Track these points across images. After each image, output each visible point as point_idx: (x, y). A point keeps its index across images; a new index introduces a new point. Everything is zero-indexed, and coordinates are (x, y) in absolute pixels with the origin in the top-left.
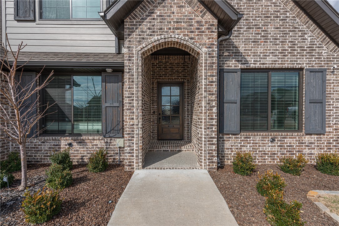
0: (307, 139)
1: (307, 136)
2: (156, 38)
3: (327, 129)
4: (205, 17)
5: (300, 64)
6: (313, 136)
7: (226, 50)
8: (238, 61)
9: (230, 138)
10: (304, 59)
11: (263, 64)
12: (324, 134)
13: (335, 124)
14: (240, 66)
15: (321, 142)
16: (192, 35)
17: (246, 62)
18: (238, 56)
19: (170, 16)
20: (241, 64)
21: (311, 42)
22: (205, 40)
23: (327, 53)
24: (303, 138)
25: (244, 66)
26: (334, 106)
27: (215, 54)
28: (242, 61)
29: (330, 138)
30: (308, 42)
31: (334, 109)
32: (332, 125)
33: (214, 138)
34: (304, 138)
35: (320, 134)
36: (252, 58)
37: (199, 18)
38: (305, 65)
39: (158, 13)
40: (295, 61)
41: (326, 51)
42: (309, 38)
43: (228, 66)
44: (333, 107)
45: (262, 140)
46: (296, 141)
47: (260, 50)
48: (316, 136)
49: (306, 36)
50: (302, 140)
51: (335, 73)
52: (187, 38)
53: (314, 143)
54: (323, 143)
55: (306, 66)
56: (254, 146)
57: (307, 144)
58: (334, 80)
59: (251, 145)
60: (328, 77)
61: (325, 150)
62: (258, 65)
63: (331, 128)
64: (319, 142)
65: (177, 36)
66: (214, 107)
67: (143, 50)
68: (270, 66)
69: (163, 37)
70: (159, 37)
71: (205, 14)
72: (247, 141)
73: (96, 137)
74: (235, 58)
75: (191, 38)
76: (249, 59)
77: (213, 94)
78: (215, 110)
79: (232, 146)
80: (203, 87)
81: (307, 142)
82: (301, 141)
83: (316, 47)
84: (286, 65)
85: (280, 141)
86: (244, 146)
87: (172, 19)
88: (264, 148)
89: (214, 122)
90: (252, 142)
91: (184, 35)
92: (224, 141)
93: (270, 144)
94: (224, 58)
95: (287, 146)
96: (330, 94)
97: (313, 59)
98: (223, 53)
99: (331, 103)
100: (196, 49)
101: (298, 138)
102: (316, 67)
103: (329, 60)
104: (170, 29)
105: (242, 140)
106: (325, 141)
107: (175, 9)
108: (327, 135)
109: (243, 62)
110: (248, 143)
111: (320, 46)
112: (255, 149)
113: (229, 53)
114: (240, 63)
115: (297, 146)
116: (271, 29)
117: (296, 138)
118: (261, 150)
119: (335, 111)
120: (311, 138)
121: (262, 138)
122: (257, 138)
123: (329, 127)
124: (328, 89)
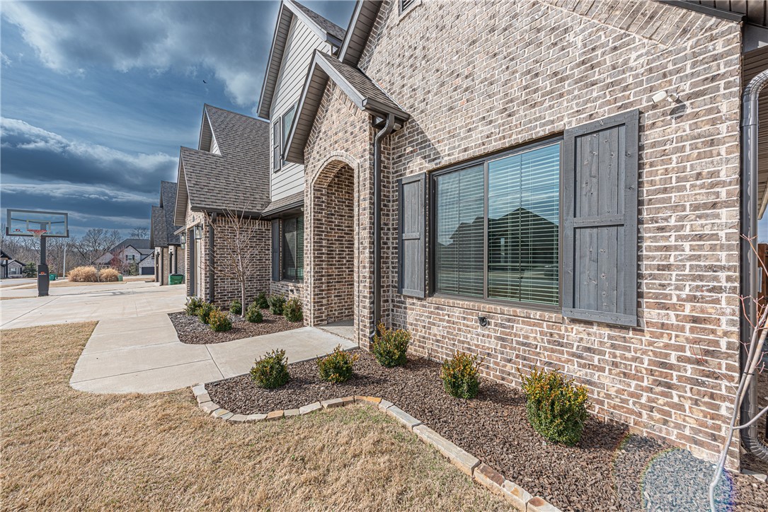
0: (575, 333)
1: (576, 327)
2: (322, 162)
3: (651, 314)
5: (552, 122)
6: (595, 329)
7: (409, 143)
8: (425, 158)
9: (414, 304)
10: (565, 104)
11: (465, 150)
12: (638, 329)
13: (693, 299)
14: (428, 167)
15: (628, 355)
17: (437, 157)
18: (425, 147)
19: (331, 129)
20: (430, 161)
21: (585, 46)
22: (359, 147)
23: (647, 53)
24: (563, 328)
25: (432, 166)
26: (687, 231)
28: (429, 156)
29: (667, 346)
30: (576, 54)
31: (687, 245)
32: (674, 300)
34: (567, 330)
35: (625, 327)
36: (445, 145)
37: (353, 118)
38: (566, 120)
39: (323, 130)
40: (536, 119)
41: (644, 51)
42: (580, 38)
43: (412, 172)
44: (678, 238)
45: (464, 318)
46: (542, 333)
47: (460, 121)
48: (606, 331)
49: (570, 37)
50: (561, 336)
51: (689, 111)
53: (602, 353)
54: (635, 359)
55: (570, 123)
56: (449, 327)
57: (574, 350)
58: (681, 139)
59: (445, 324)
61: (645, 384)
62: (455, 157)
63: (672, 313)
64: (618, 353)
65: (336, 153)
67: (314, 181)
69: (326, 158)
70: (324, 160)
72: (438, 314)
74: (420, 154)
79: (416, 320)
80: (357, 219)
81: (576, 344)
82: (556, 338)
83: (603, 54)
84: (514, 137)
85: (502, 326)
86: (434, 324)
87: (333, 132)
88: (469, 336)
90: (446, 317)
92: (405, 308)
93: (479, 330)
94: (405, 159)
95: (518, 343)
96: (665, 190)
97: (595, 94)
98: (405, 150)
99: (672, 222)
100: (350, 163)
101: (548, 327)
103: (656, 75)
105: (431, 313)
106: (645, 352)
108: (651, 333)
109: (432, 157)
110: (441, 320)
111: (617, 44)
112: (452, 334)
113: (413, 146)
114: (427, 160)
115: (545, 349)
117: (540, 326)
118: (462, 339)
119: (688, 252)
120: (589, 334)
121: (464, 312)
122: (457, 312)
123: (665, 307)
124: (653, 177)
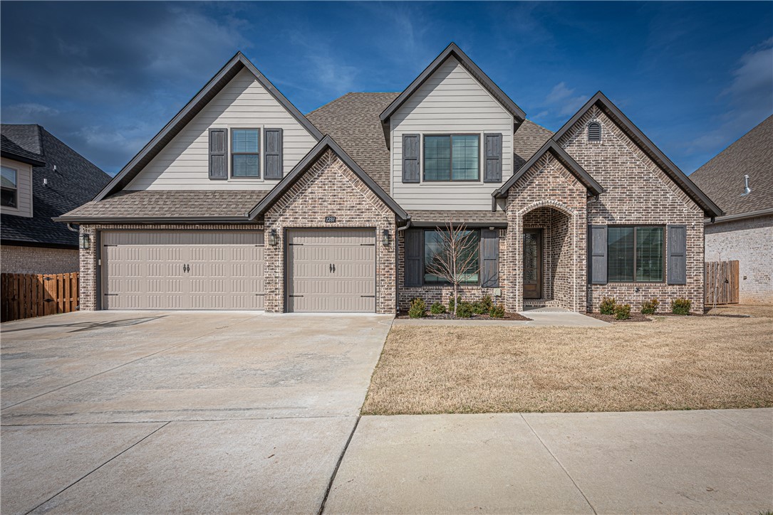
0: (669, 289)
1: (670, 287)
2: (535, 203)
3: (688, 280)
4: (576, 185)
5: (662, 220)
6: (675, 286)
7: (594, 208)
8: (605, 218)
9: (597, 288)
10: (666, 216)
11: (628, 220)
12: (685, 285)
13: (696, 275)
14: (607, 222)
15: (683, 292)
16: (565, 201)
17: (613, 219)
18: (605, 213)
19: (546, 185)
21: (672, 200)
22: (576, 204)
24: (666, 288)
25: (610, 223)
27: (584, 216)
28: (608, 217)
29: (691, 288)
30: (670, 201)
31: (695, 262)
32: (692, 276)
33: (583, 286)
35: (682, 285)
36: (618, 215)
37: (571, 187)
39: (537, 183)
40: (657, 218)
41: (686, 209)
42: (671, 197)
43: (596, 223)
44: (693, 260)
45: (628, 290)
46: (660, 291)
47: (625, 207)
48: (678, 287)
49: (668, 195)
50: (665, 290)
51: (695, 228)
52: (561, 203)
53: (676, 293)
55: (668, 222)
56: (620, 295)
57: (669, 294)
58: (694, 235)
59: (618, 294)
60: (689, 232)
62: (623, 222)
63: (692, 279)
64: (680, 292)
65: (553, 202)
66: (583, 259)
67: (524, 213)
68: (635, 222)
69: (541, 202)
70: (538, 202)
71: (576, 183)
72: (614, 290)
73: (474, 287)
74: (603, 215)
75: (565, 203)
76: (614, 215)
77: (583, 249)
78: (584, 262)
79: (599, 295)
80: (575, 243)
81: (670, 292)
83: (677, 205)
85: (644, 291)
86: (611, 296)
87: (549, 188)
88: (630, 297)
89: (584, 273)
90: (618, 291)
91: (558, 201)
92: (592, 291)
93: (635, 294)
94: (592, 215)
96: (690, 248)
97: (675, 216)
98: (592, 210)
99: (691, 256)
100: (568, 212)
101: (662, 288)
102: (678, 223)
103: (689, 217)
104: (547, 195)
105: (609, 291)
106: (686, 291)
107: (551, 179)
108: (688, 285)
109: (610, 218)
111: (681, 204)
112: (621, 298)
113: (597, 210)
114: (607, 219)
115: (660, 296)
116: (635, 188)
117: (659, 288)
118: (627, 299)
119: (695, 264)
120: (673, 288)
121: (628, 288)
122: (624, 288)
123: (690, 278)
124: (688, 243)
